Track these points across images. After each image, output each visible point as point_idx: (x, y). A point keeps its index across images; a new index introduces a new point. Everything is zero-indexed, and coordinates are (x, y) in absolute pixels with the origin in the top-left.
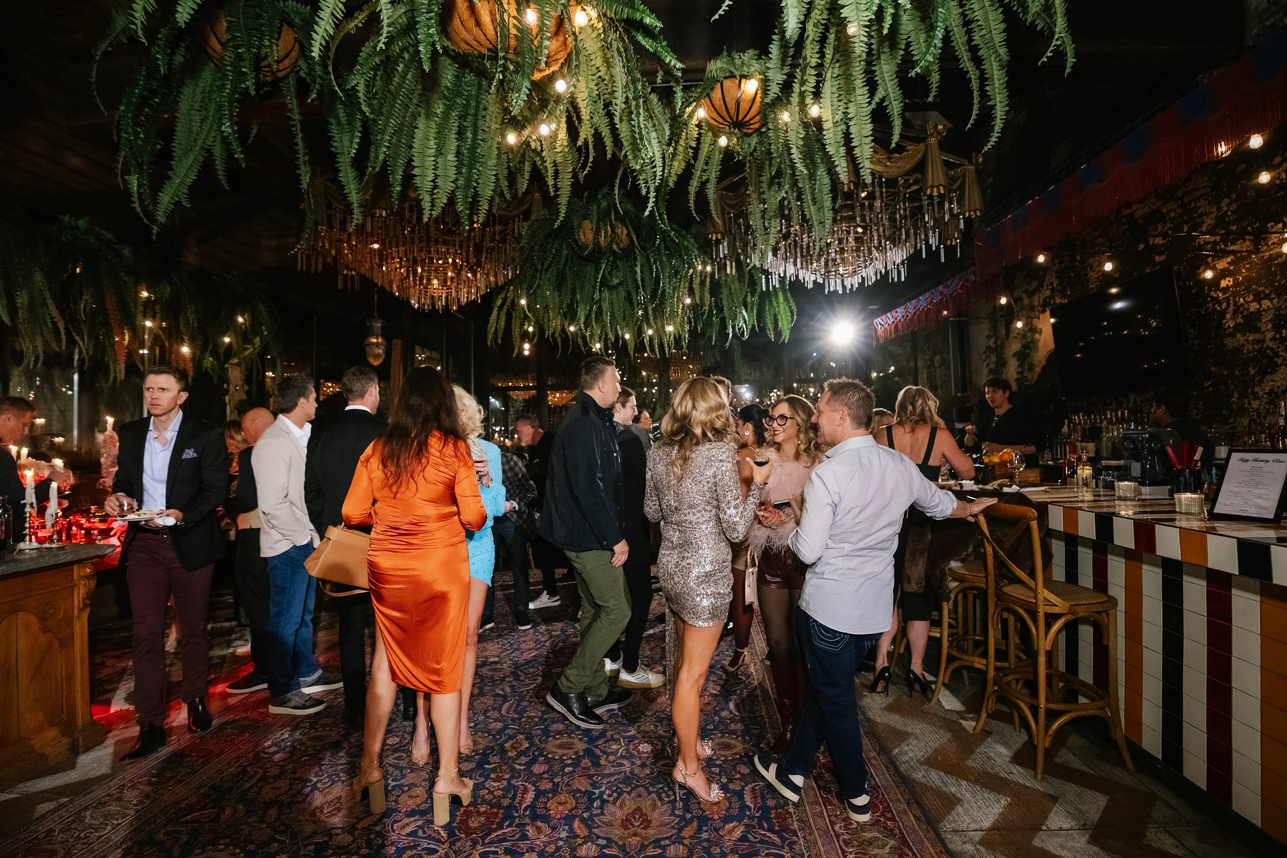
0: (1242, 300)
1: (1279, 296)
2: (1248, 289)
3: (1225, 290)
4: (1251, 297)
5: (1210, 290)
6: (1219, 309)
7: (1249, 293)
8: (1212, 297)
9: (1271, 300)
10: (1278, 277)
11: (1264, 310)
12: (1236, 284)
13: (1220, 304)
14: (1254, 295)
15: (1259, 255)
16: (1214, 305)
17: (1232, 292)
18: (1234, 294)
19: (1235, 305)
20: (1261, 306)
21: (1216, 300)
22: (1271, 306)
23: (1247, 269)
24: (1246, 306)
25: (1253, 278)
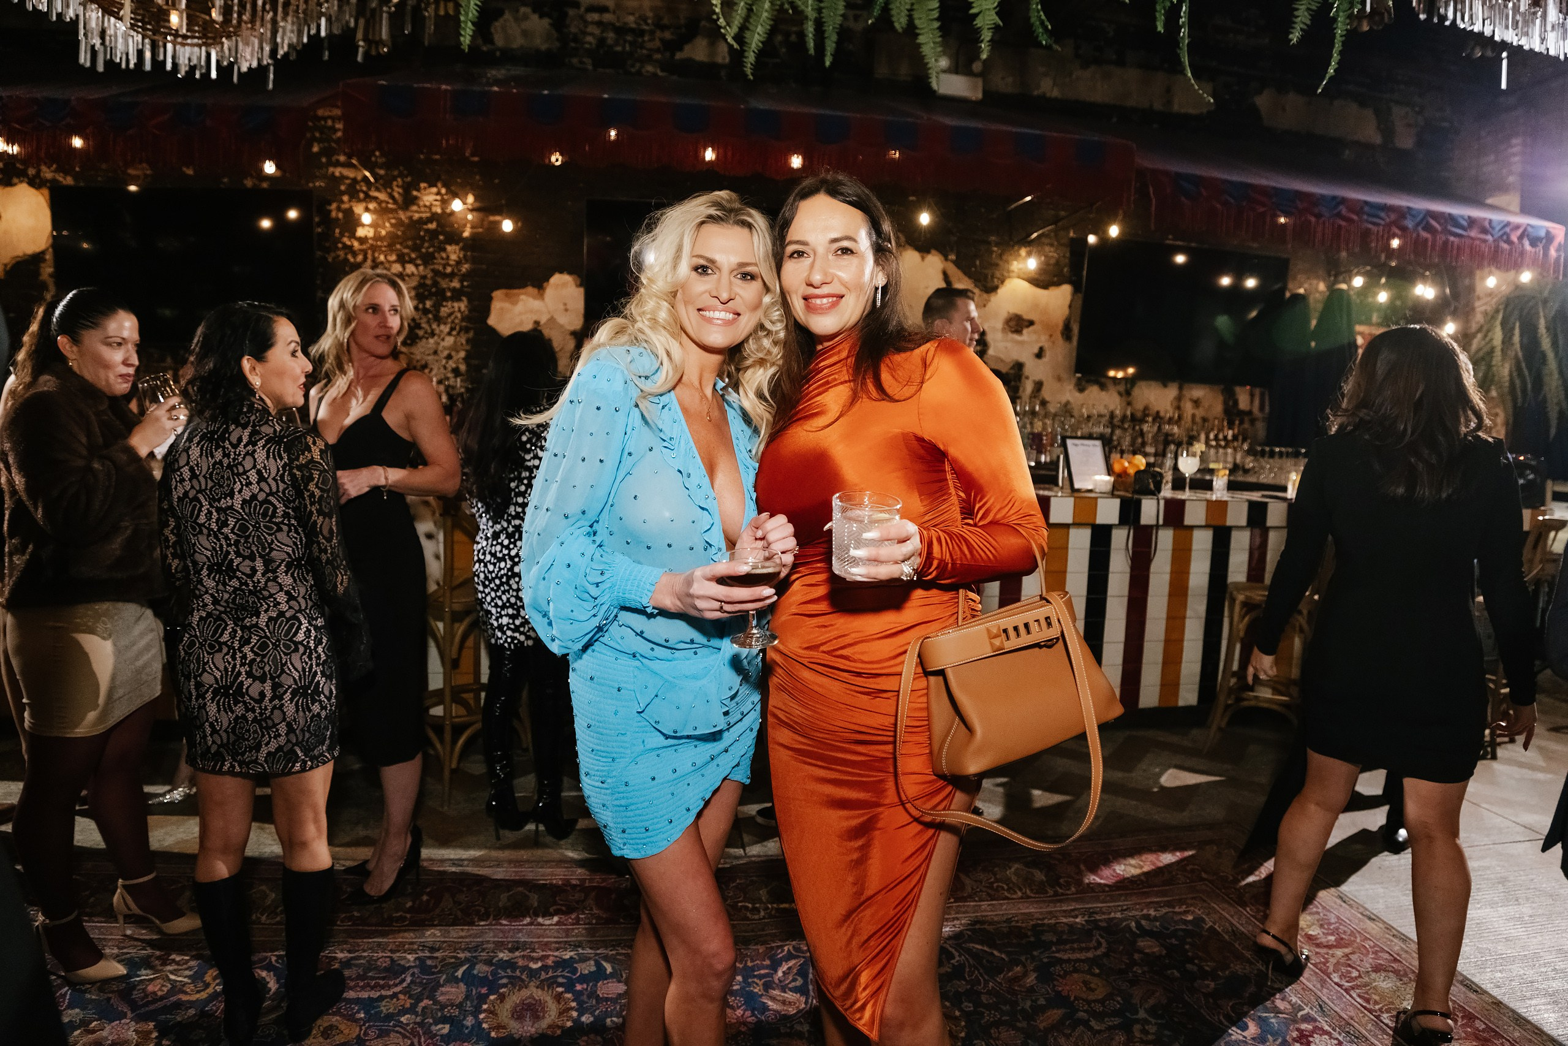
0: (382, 258)
1: (425, 264)
2: (391, 247)
3: (363, 240)
4: (393, 258)
5: (342, 235)
6: (352, 260)
7: (392, 251)
8: (345, 245)
9: (417, 266)
10: (426, 245)
11: (408, 276)
12: (377, 238)
13: (355, 254)
14: (398, 255)
15: (409, 214)
16: (346, 254)
17: (372, 245)
18: (374, 248)
19: (374, 260)
20: (404, 269)
21: (349, 249)
22: (415, 272)
23: (392, 225)
24: (387, 265)
25: (398, 236)
